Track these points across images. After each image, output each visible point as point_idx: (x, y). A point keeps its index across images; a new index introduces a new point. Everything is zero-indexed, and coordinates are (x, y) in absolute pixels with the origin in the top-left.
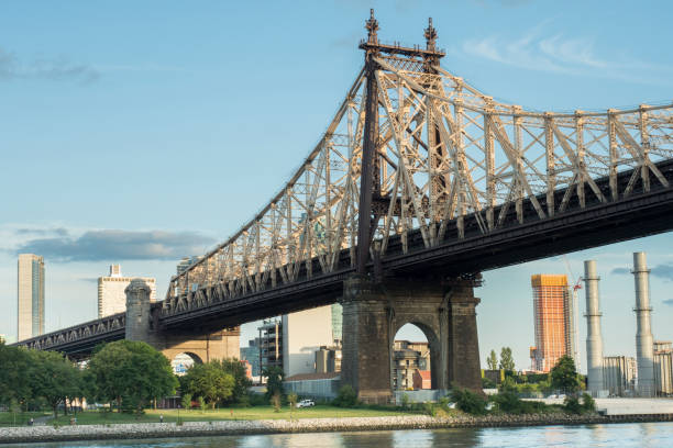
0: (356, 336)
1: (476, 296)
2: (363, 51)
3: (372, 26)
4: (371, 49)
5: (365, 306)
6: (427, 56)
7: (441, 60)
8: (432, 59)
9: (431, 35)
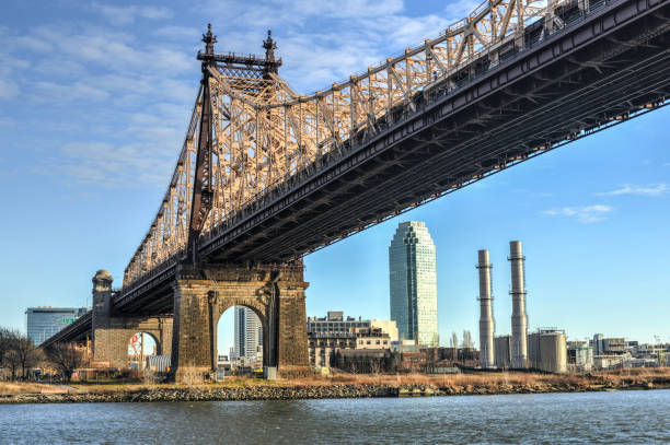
2: (200, 62)
3: (208, 39)
4: (208, 60)
6: (267, 64)
7: (279, 69)
8: (271, 66)
9: (269, 46)
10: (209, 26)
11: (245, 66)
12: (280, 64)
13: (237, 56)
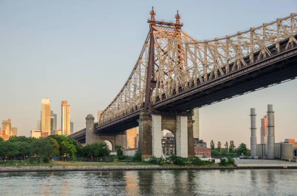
0: (142, 134)
1: (193, 119)
2: (149, 24)
3: (153, 14)
4: (152, 23)
5: (146, 123)
6: (176, 25)
7: (182, 28)
8: (178, 26)
9: (178, 17)
10: (153, 8)
11: (168, 26)
12: (182, 26)
13: (165, 21)
